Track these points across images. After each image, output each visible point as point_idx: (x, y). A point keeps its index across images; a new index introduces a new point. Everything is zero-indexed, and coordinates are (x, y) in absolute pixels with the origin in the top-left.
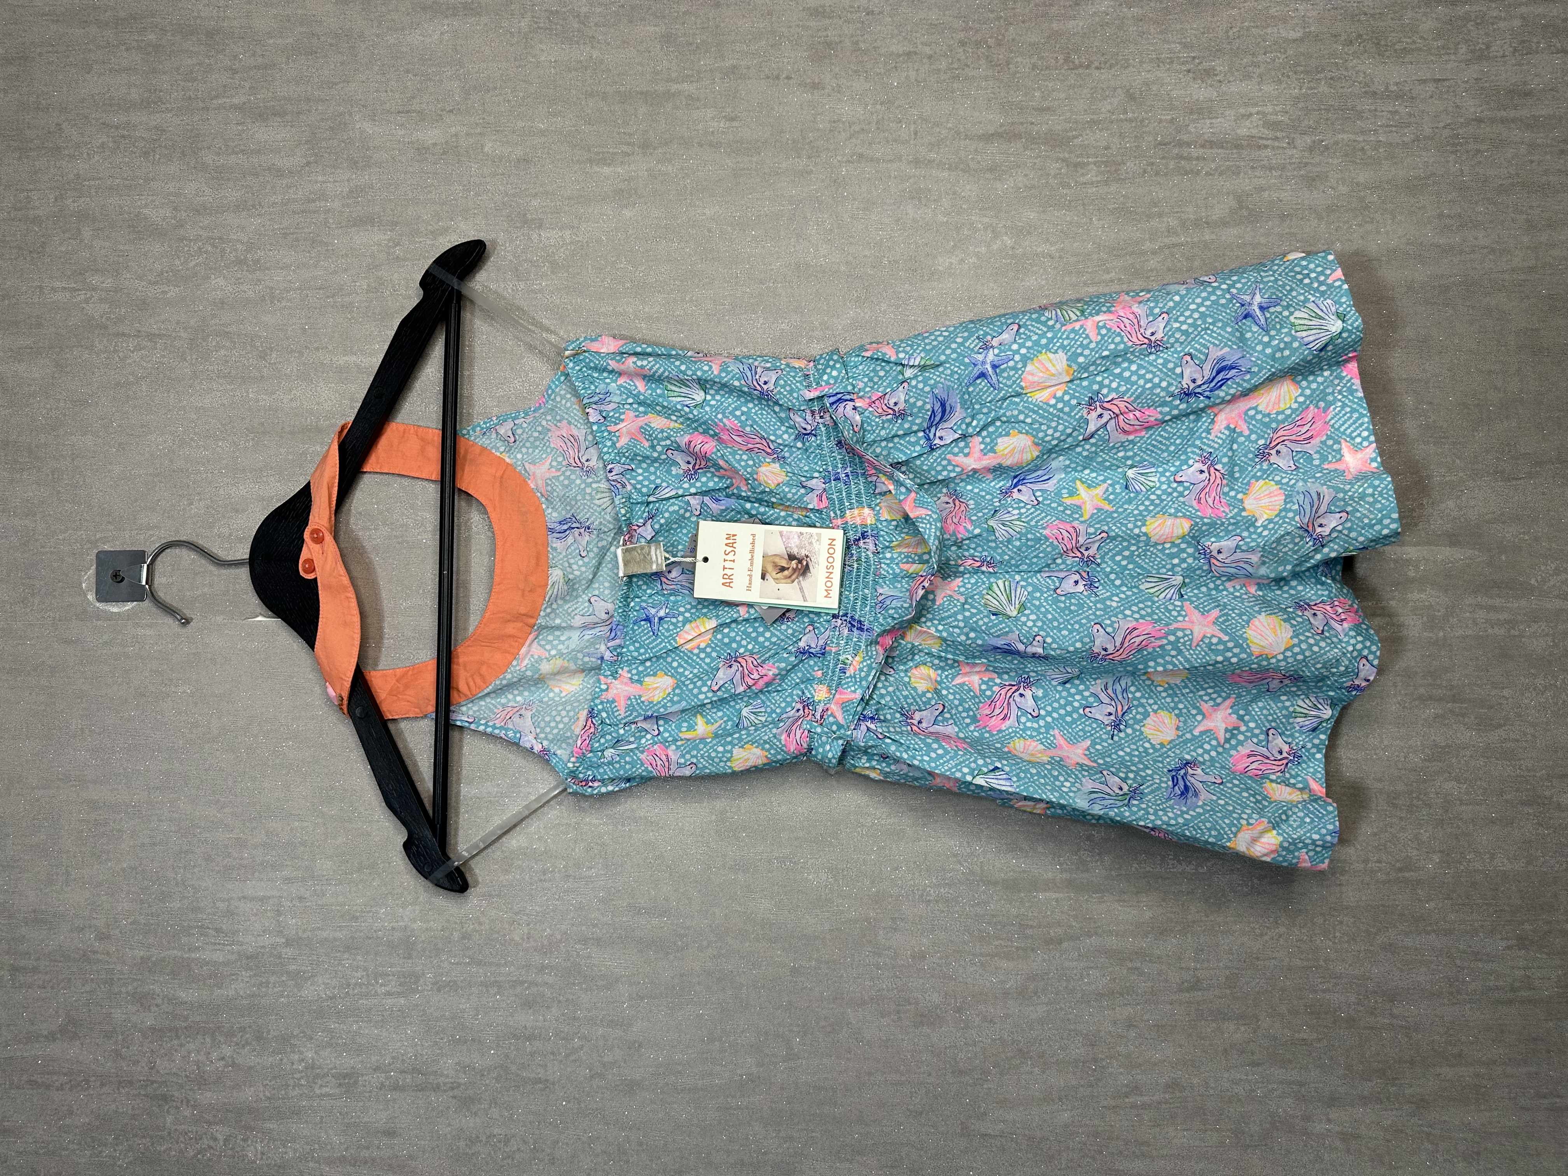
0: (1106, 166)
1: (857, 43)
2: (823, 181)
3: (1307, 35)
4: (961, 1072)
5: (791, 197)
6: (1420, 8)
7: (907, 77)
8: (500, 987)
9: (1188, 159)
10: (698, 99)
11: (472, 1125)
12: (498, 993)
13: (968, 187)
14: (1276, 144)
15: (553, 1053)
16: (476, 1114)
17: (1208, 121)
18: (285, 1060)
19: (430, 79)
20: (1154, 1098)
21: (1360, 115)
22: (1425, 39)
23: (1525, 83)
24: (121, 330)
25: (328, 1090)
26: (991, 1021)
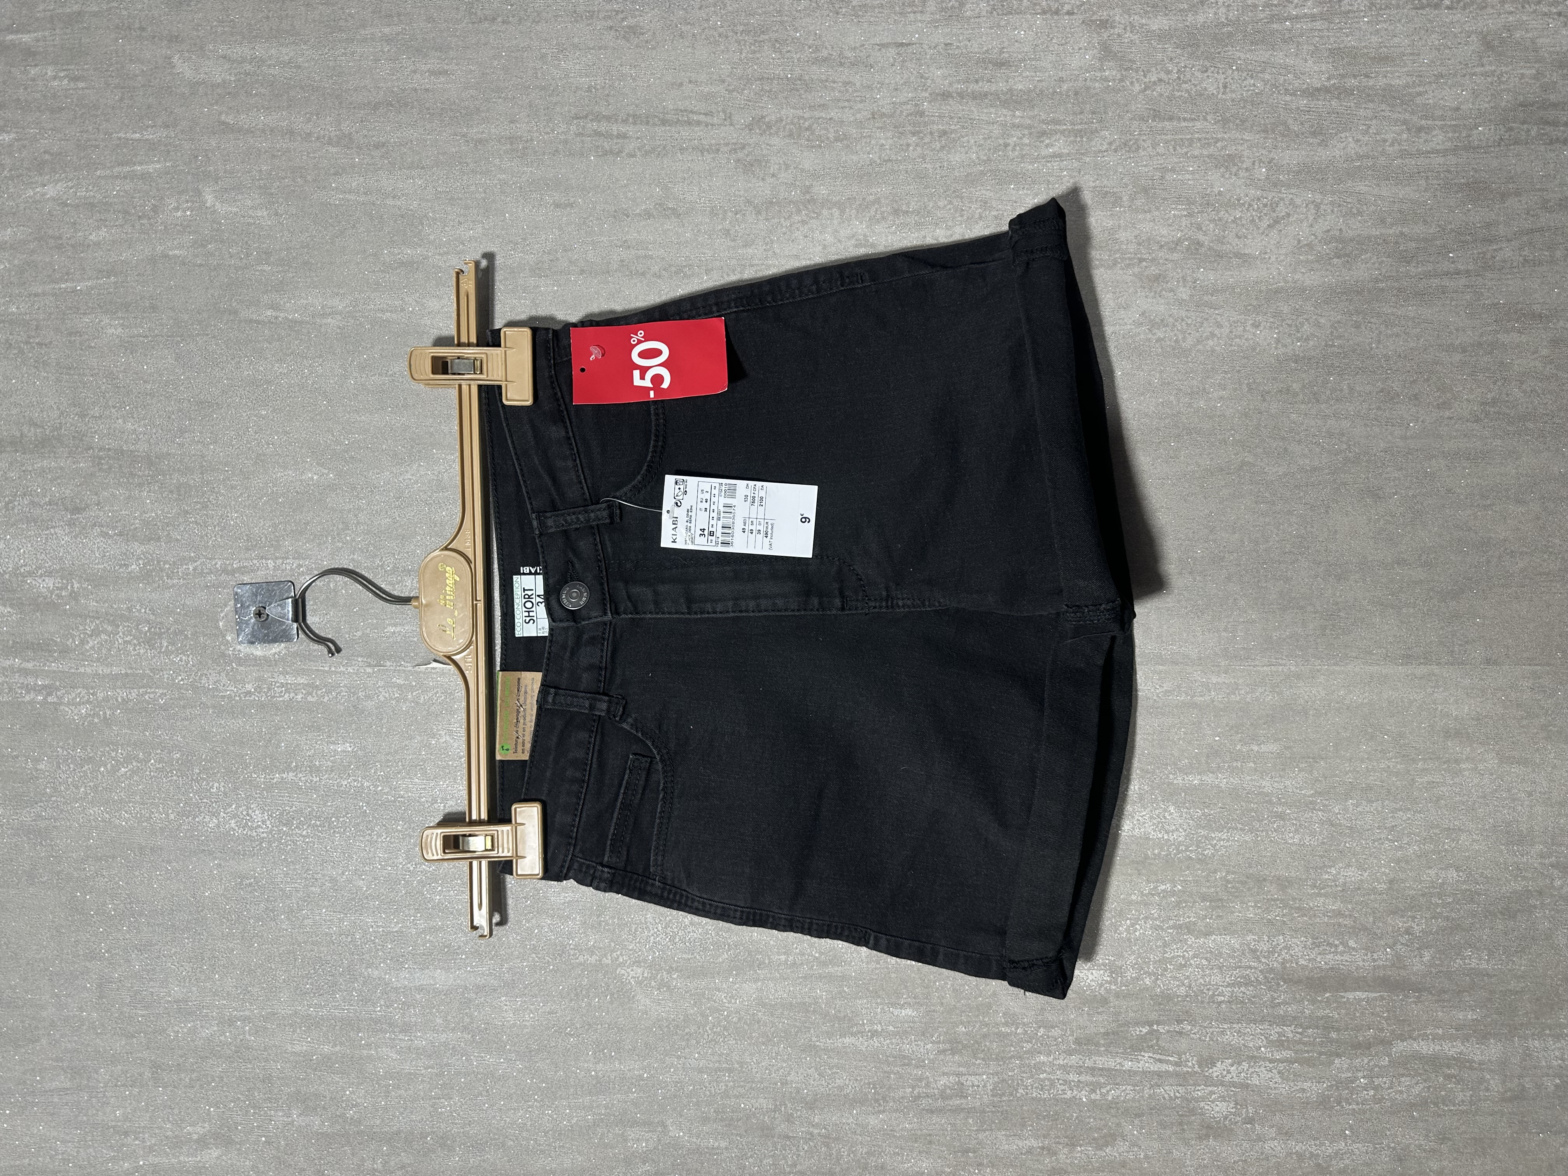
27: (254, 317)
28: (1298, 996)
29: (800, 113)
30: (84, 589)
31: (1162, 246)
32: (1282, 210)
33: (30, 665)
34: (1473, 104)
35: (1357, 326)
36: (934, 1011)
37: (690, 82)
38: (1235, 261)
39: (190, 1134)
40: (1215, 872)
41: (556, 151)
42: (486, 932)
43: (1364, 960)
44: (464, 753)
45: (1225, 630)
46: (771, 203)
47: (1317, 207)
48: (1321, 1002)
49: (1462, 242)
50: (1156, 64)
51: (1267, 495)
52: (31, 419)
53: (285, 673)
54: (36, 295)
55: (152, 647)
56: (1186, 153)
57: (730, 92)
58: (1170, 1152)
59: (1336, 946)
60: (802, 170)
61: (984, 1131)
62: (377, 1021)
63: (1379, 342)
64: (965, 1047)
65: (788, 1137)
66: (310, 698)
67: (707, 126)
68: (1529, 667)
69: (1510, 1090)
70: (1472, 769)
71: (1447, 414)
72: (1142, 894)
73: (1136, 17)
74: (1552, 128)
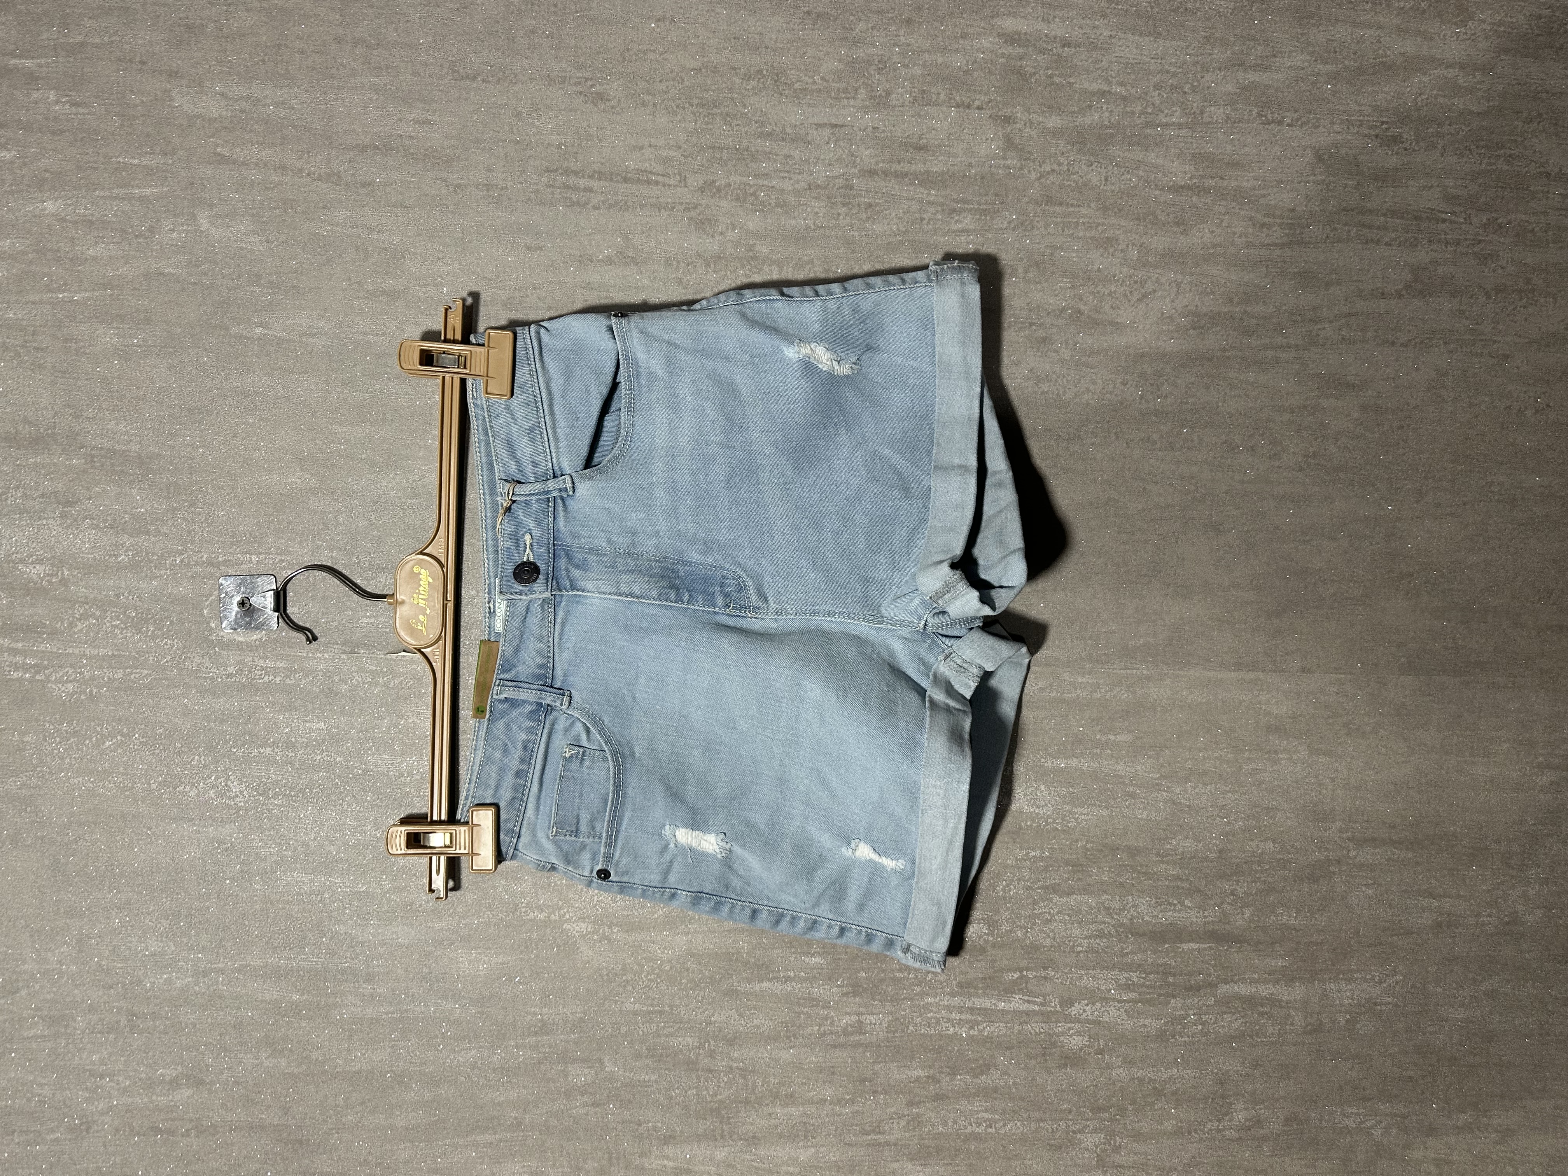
3: (1491, 109)
9: (1370, 227)
14: (1454, 218)
17: (1392, 190)
21: (1533, 195)
27: (244, 333)
28: (1142, 946)
29: (745, 179)
30: (74, 576)
31: (1049, 313)
32: (1149, 286)
33: (20, 645)
34: (1306, 206)
35: (1207, 388)
36: (839, 959)
37: (650, 146)
38: (1109, 328)
39: (162, 1075)
40: (1077, 841)
41: (529, 199)
42: (442, 895)
43: (1197, 917)
44: (429, 733)
45: (1090, 638)
46: (720, 257)
47: (1178, 285)
48: (1162, 951)
49: (1294, 321)
50: (1050, 157)
51: (1128, 526)
52: (25, 417)
53: (265, 658)
54: (33, 303)
55: (139, 631)
56: (1073, 234)
57: (686, 157)
58: (1034, 1079)
59: (1175, 905)
60: (747, 231)
61: (879, 1063)
62: (343, 972)
63: (1224, 402)
64: (865, 990)
65: (711, 1071)
66: (288, 681)
67: (664, 186)
68: (1334, 675)
69: (1310, 1024)
70: (1288, 759)
71: (1277, 464)
72: (1017, 860)
73: (1035, 116)
74: (1368, 231)
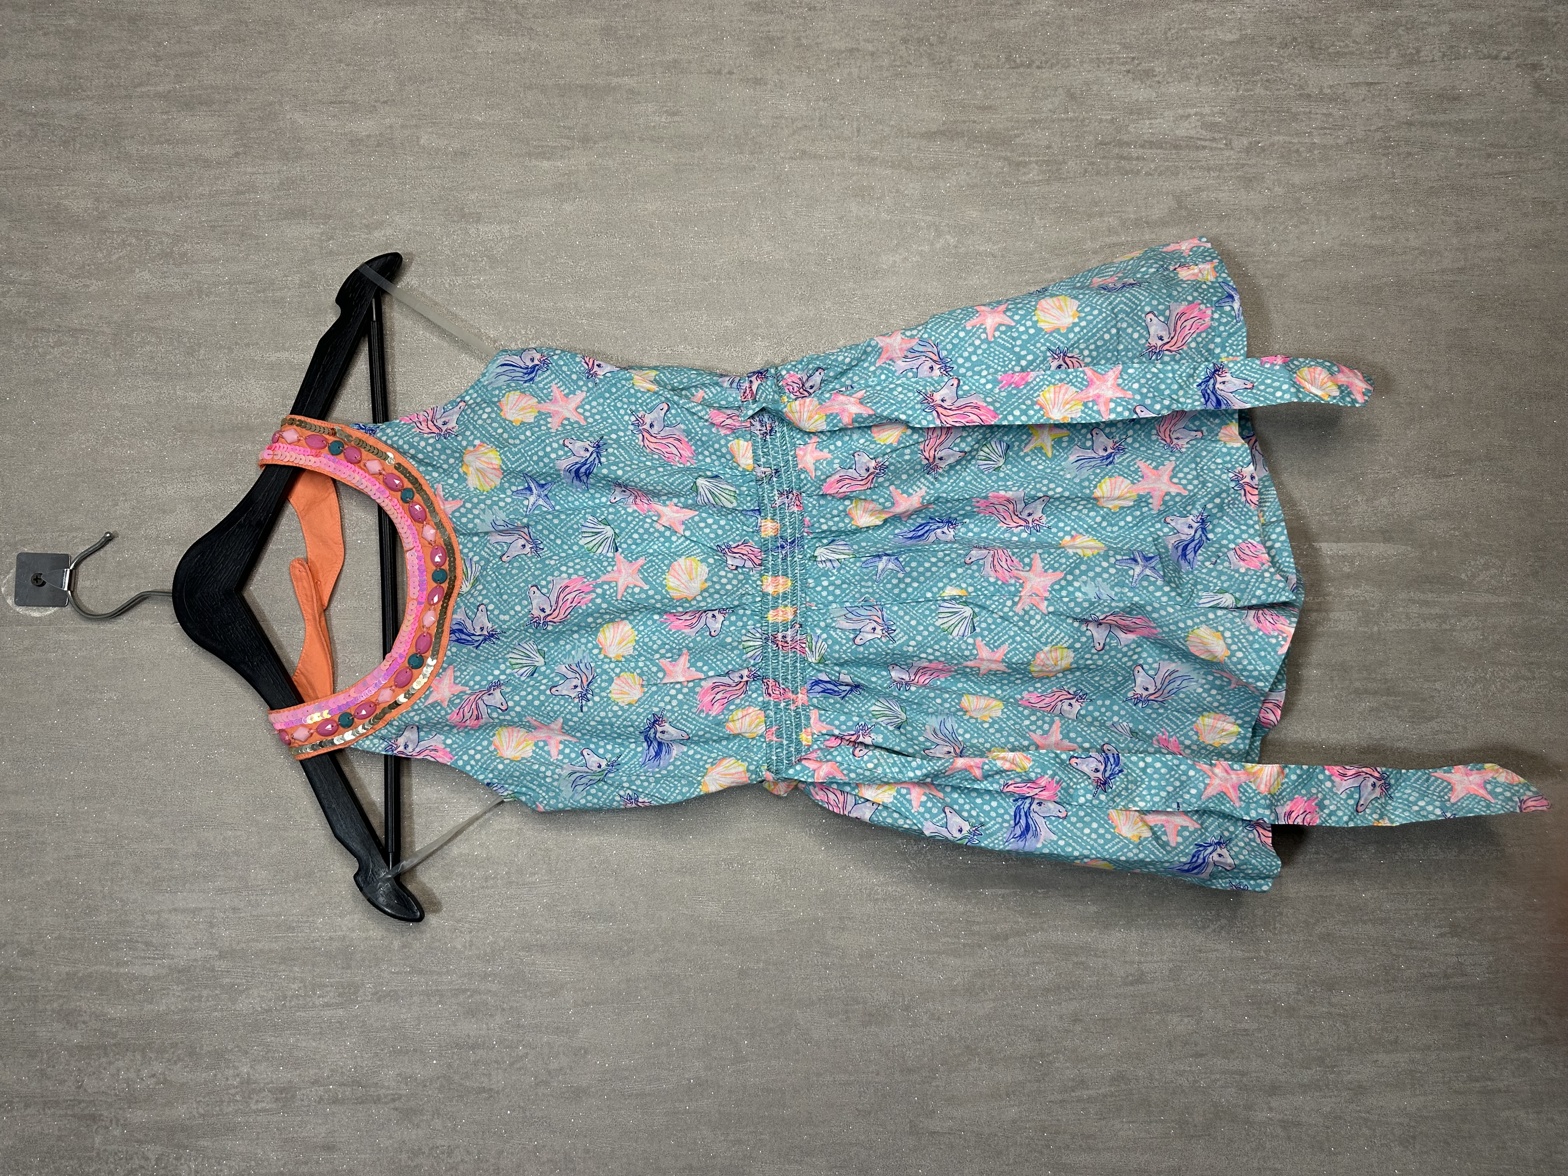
0: (1047, 166)
1: (799, 39)
2: (766, 177)
3: (1243, 38)
4: (910, 1071)
5: (734, 193)
6: (1352, 12)
7: (850, 74)
8: (442, 996)
9: (1129, 158)
10: (639, 93)
11: (414, 1137)
12: (440, 1002)
13: (911, 185)
14: (1215, 145)
15: (497, 1062)
16: (418, 1126)
17: (1148, 122)
18: (219, 1076)
19: (363, 70)
20: (1100, 1092)
21: (1295, 117)
22: (1358, 43)
23: (1454, 88)
24: (40, 324)
25: (264, 1105)
26: (939, 1018)
